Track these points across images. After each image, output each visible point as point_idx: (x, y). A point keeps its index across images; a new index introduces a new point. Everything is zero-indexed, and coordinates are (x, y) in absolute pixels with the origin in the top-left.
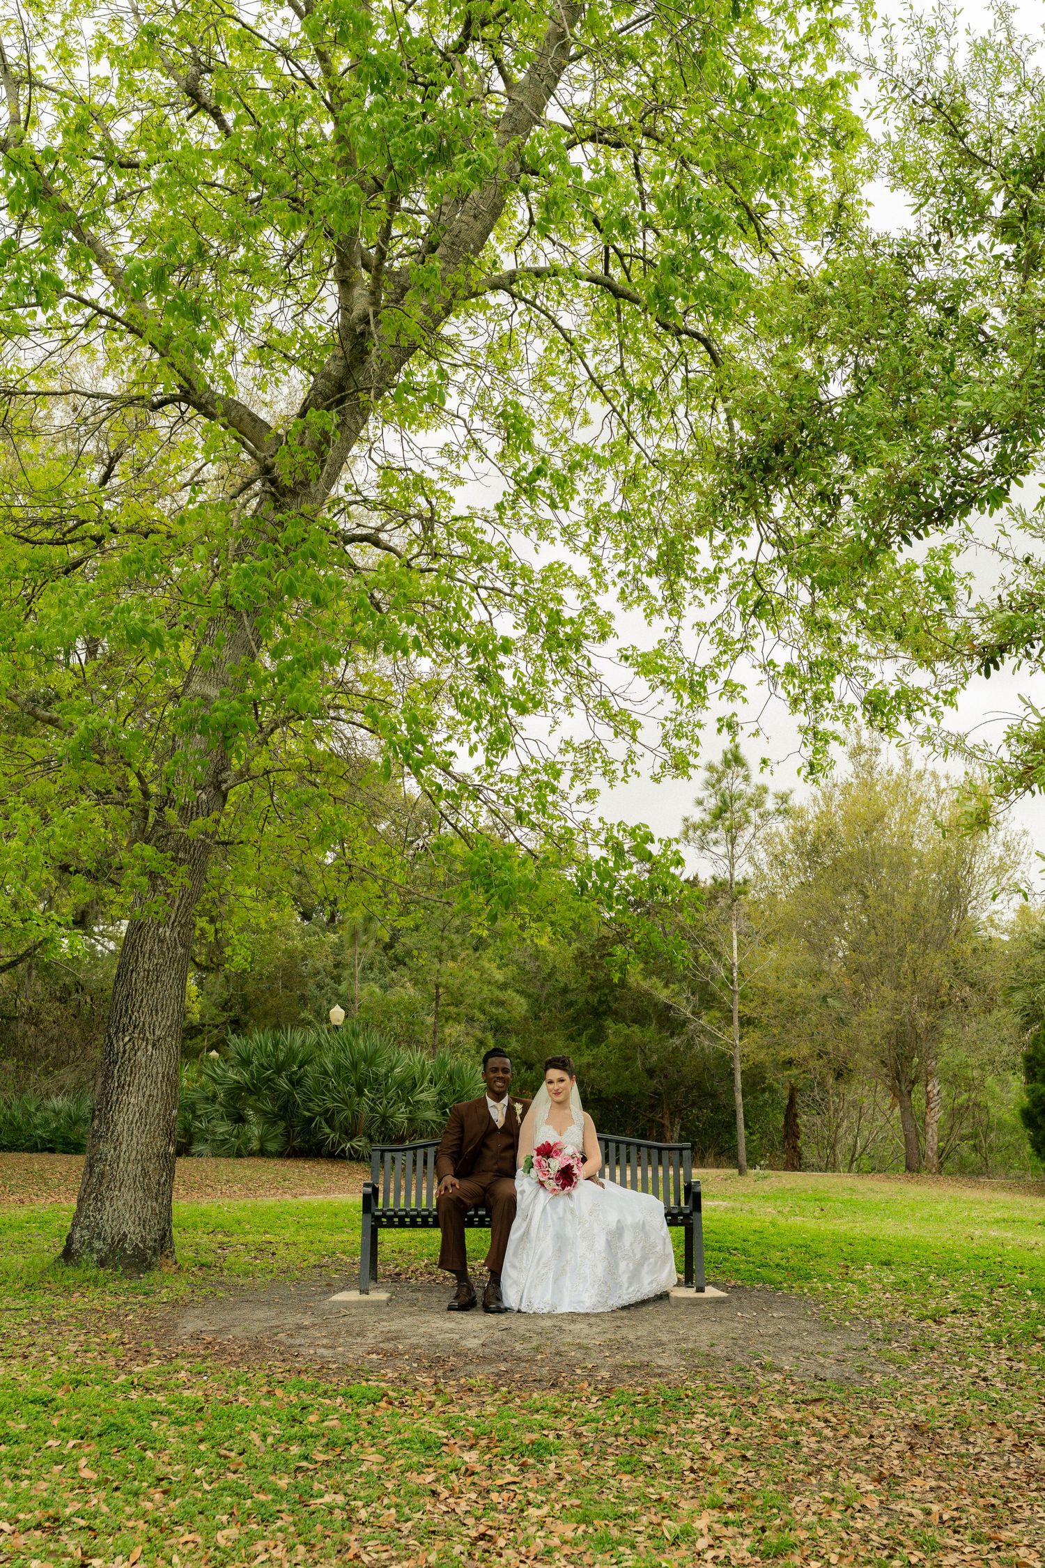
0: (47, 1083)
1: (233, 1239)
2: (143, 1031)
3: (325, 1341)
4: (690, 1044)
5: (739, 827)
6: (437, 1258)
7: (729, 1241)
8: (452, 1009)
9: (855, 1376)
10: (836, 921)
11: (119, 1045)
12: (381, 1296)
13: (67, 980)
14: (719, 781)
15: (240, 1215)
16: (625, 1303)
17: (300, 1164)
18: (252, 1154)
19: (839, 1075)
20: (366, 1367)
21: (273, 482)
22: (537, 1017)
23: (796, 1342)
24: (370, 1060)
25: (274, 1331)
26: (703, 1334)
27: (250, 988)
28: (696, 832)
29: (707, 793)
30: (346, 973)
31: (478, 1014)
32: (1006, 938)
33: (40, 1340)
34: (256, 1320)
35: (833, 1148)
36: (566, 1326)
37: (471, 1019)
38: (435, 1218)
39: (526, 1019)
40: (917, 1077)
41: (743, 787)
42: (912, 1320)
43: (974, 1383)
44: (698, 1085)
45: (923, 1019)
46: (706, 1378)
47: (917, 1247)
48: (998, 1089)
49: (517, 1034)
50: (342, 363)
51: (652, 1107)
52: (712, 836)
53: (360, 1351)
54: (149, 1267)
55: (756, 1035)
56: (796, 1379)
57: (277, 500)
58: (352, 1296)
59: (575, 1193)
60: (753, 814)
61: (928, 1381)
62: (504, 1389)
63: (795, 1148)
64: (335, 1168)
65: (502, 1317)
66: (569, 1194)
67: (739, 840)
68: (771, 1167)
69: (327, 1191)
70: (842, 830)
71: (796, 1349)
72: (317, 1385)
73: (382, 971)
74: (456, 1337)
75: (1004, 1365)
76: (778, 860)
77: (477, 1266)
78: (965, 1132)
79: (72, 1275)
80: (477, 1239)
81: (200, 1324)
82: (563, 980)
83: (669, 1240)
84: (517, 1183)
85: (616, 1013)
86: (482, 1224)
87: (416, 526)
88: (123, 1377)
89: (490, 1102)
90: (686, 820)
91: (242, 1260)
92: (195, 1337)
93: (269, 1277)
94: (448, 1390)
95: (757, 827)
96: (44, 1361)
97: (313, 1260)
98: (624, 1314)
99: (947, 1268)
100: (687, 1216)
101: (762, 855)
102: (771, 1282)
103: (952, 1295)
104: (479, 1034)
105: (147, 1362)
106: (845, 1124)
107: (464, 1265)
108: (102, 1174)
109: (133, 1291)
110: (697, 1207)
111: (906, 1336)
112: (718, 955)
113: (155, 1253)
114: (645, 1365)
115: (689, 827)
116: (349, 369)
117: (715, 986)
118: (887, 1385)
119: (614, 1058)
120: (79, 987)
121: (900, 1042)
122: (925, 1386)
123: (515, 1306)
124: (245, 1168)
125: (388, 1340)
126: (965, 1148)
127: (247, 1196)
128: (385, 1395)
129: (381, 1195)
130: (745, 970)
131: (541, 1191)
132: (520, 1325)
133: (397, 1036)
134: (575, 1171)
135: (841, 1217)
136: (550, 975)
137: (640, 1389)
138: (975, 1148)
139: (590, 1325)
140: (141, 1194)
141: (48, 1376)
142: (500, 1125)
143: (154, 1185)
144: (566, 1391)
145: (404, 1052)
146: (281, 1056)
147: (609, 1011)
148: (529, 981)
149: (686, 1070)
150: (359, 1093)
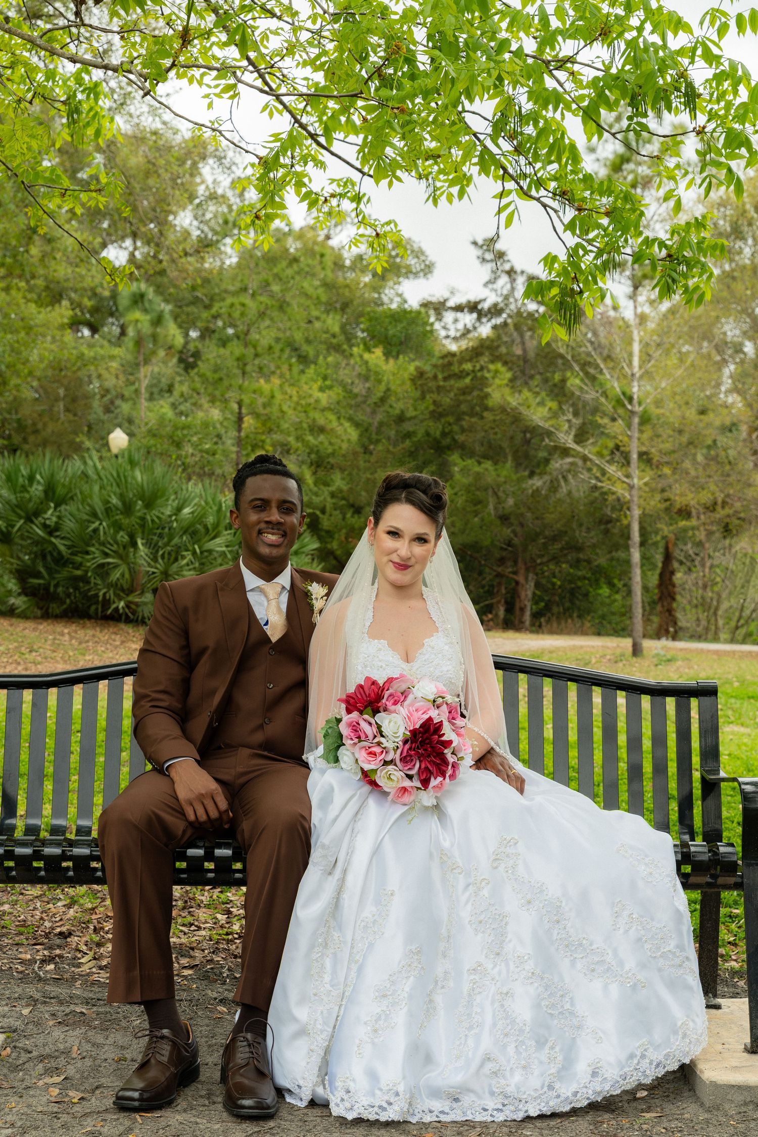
4: (554, 487)
22: (366, 451)
24: (151, 498)
35: (715, 612)
39: (355, 453)
44: (561, 535)
49: (342, 470)
63: (669, 611)
82: (399, 406)
85: (463, 446)
89: (251, 580)
112: (612, 362)
117: (606, 405)
130: (648, 381)
133: (186, 467)
134: (448, 733)
136: (383, 400)
142: (274, 639)
145: (194, 488)
146: (37, 490)
147: (455, 446)
148: (358, 406)
149: (549, 518)
150: (134, 544)
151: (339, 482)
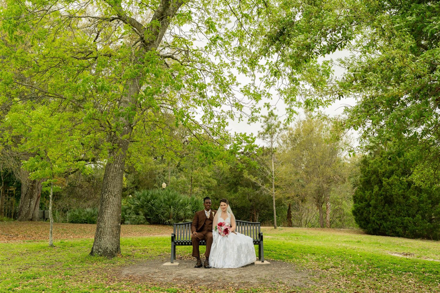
0: (85, 205)
1: (137, 248)
2: (111, 193)
3: (162, 276)
4: (261, 193)
5: (273, 133)
6: (192, 253)
7: (271, 248)
8: (196, 183)
9: (304, 285)
10: (301, 159)
11: (105, 197)
12: (177, 264)
13: (90, 176)
14: (267, 120)
15: (138, 241)
16: (243, 265)
17: (155, 226)
18: (141, 224)
19: (302, 201)
20: (173, 283)
21: (144, 41)
22: (219, 185)
23: (288, 276)
24: (174, 198)
25: (148, 274)
26: (264, 274)
27: (140, 178)
28: (262, 135)
29: (264, 124)
30: (166, 174)
31: (203, 185)
32: (349, 162)
33: (85, 276)
34: (143, 270)
35: (301, 220)
36: (227, 272)
37: (201, 186)
38: (191, 243)
39: (216, 186)
40: (324, 202)
41: (274, 122)
42: (320, 270)
43: (336, 287)
44: (263, 204)
45: (325, 186)
46: (264, 286)
47: (322, 249)
48: (346, 204)
49: (213, 190)
50: (162, 8)
51: (251, 210)
52: (266, 136)
53: (171, 279)
54: (114, 256)
55: (279, 190)
56: (288, 286)
57: (145, 47)
58: (169, 264)
59: (229, 236)
60: (277, 129)
61: (324, 286)
62: (210, 289)
63: (290, 221)
64: (164, 227)
65: (209, 269)
66: (227, 236)
67: (274, 137)
68: (284, 226)
69: (162, 234)
70: (302, 134)
71: (288, 278)
72: (160, 288)
73: (176, 173)
74: (197, 275)
75: (345, 282)
76: (285, 142)
77: (202, 255)
78: (337, 216)
79: (93, 258)
80: (202, 249)
81: (128, 272)
82: (226, 175)
83: (254, 248)
84: (213, 233)
85: (241, 184)
86: (204, 244)
87: (183, 53)
88: (108, 286)
89: (206, 211)
90: (259, 132)
91: (139, 254)
92: (127, 275)
93: (146, 259)
94: (195, 289)
95: (279, 133)
96: (87, 282)
97: (158, 254)
98: (242, 268)
99: (330, 255)
100: (259, 242)
101: (281, 141)
102: (282, 259)
103: (331, 263)
104: (203, 190)
105: (114, 282)
106: (304, 214)
107: (199, 255)
108: (101, 231)
109: (110, 263)
110: (262, 239)
111: (318, 274)
112: (268, 169)
113: (115, 252)
114: (247, 282)
115: (260, 134)
116: (164, 9)
117: (268, 177)
118: (312, 288)
119: (240, 197)
120: (93, 178)
121: (319, 192)
122: (323, 288)
123: (213, 266)
124: (139, 228)
125: (179, 276)
126: (337, 221)
127: (140, 236)
128: (178, 291)
129: (176, 237)
130: (276, 173)
131: (220, 236)
132: (214, 271)
133: (180, 191)
134: (229, 230)
135: (302, 240)
136: (222, 174)
137: (246, 289)
138: (340, 220)
139: (233, 272)
140: (111, 237)
141: (88, 286)
142: (208, 218)
143: (115, 234)
144: (226, 290)
145: (182, 196)
146: (149, 197)
147: (239, 184)
148: (217, 175)
149: (260, 200)
150: (170, 208)
151: (213, 193)
